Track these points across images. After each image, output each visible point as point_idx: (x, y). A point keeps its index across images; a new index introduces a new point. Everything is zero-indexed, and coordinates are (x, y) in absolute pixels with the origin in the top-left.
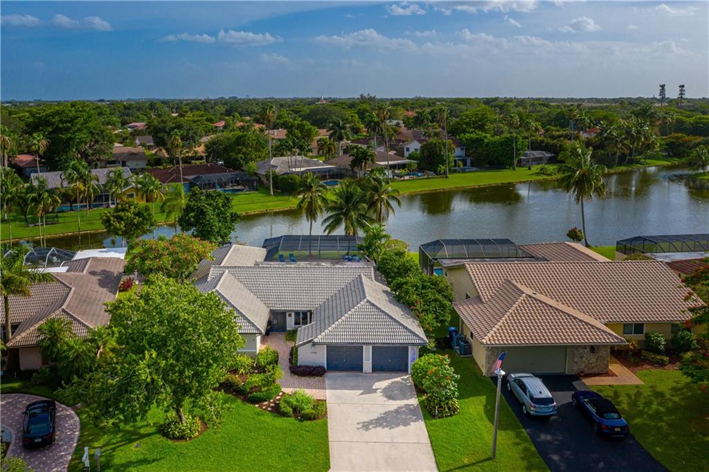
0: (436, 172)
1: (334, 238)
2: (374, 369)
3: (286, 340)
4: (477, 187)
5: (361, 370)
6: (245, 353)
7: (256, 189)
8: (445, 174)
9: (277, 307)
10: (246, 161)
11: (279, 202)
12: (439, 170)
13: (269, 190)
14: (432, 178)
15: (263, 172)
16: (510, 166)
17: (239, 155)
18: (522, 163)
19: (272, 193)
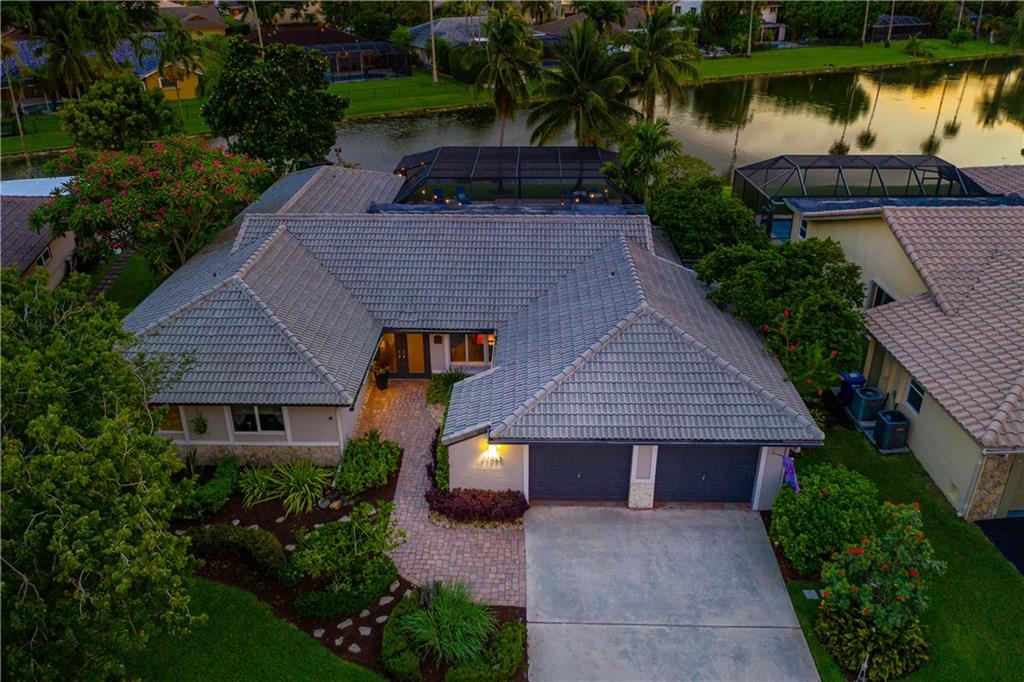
0: (728, 49)
1: (554, 154)
2: (661, 498)
3: (429, 400)
4: (800, 74)
5: (626, 498)
6: (309, 449)
7: (408, 73)
8: (745, 50)
9: (401, 322)
10: (393, 24)
11: (448, 96)
12: (734, 43)
13: (431, 74)
14: (723, 58)
15: (422, 44)
16: (854, 40)
17: (382, 14)
18: (876, 36)
19: (436, 79)
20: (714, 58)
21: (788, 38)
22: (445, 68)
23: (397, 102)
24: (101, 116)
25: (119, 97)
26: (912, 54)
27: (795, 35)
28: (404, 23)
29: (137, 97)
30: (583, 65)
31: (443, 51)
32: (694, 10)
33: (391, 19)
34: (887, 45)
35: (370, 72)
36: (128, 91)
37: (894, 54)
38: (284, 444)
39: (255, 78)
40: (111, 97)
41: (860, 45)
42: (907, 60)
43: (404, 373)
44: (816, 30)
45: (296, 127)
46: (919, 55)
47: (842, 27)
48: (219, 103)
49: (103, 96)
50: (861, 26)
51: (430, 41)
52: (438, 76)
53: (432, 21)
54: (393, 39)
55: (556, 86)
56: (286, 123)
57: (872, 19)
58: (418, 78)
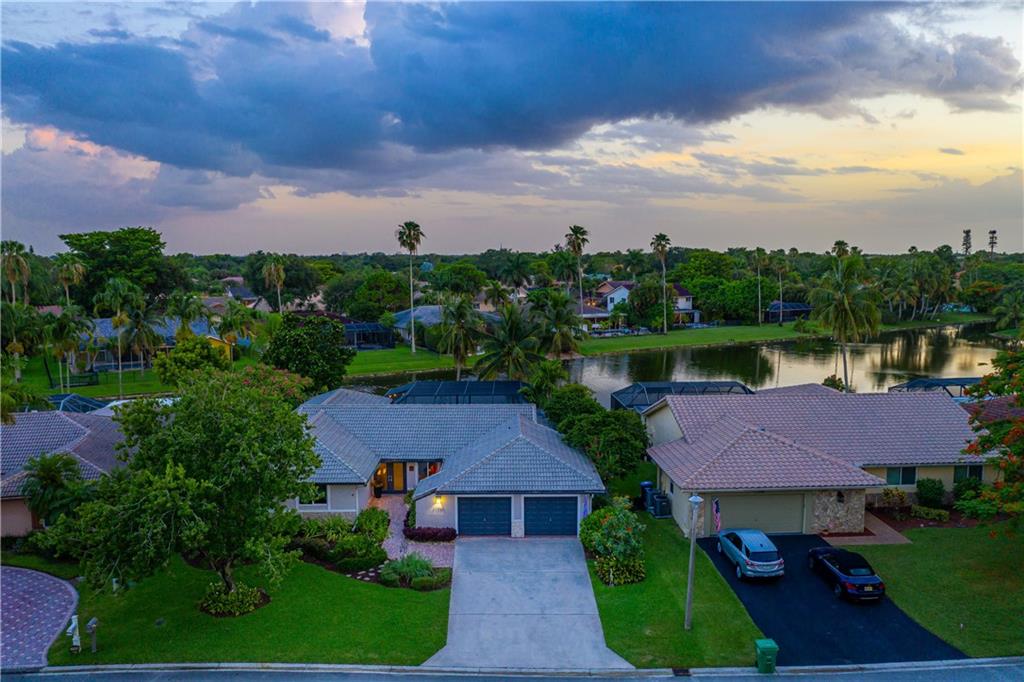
0: (649, 328)
2: (527, 533)
5: (509, 534)
6: (340, 514)
7: (392, 346)
8: (662, 330)
9: (392, 456)
10: (381, 311)
11: (423, 362)
12: (654, 324)
13: (410, 347)
14: (644, 335)
15: (404, 325)
16: (754, 322)
17: (371, 303)
18: (770, 318)
19: (414, 350)
20: (638, 335)
21: (702, 320)
22: (421, 343)
23: (382, 366)
24: (183, 363)
25: (197, 351)
26: (800, 331)
27: (706, 318)
28: (390, 310)
29: (209, 352)
30: (510, 329)
31: (420, 330)
32: (624, 300)
33: (380, 307)
34: (781, 325)
35: (363, 346)
36: (203, 348)
37: (786, 331)
38: (326, 511)
39: (299, 335)
40: (192, 351)
41: (758, 325)
42: (795, 335)
43: (391, 491)
44: (722, 315)
45: (323, 366)
46: (805, 332)
47: (741, 311)
48: (273, 352)
49: (186, 351)
50: (756, 311)
51: (410, 323)
52: (416, 349)
53: (412, 308)
54: (380, 322)
55: (493, 344)
56: (317, 364)
57: (764, 305)
58: (400, 350)
